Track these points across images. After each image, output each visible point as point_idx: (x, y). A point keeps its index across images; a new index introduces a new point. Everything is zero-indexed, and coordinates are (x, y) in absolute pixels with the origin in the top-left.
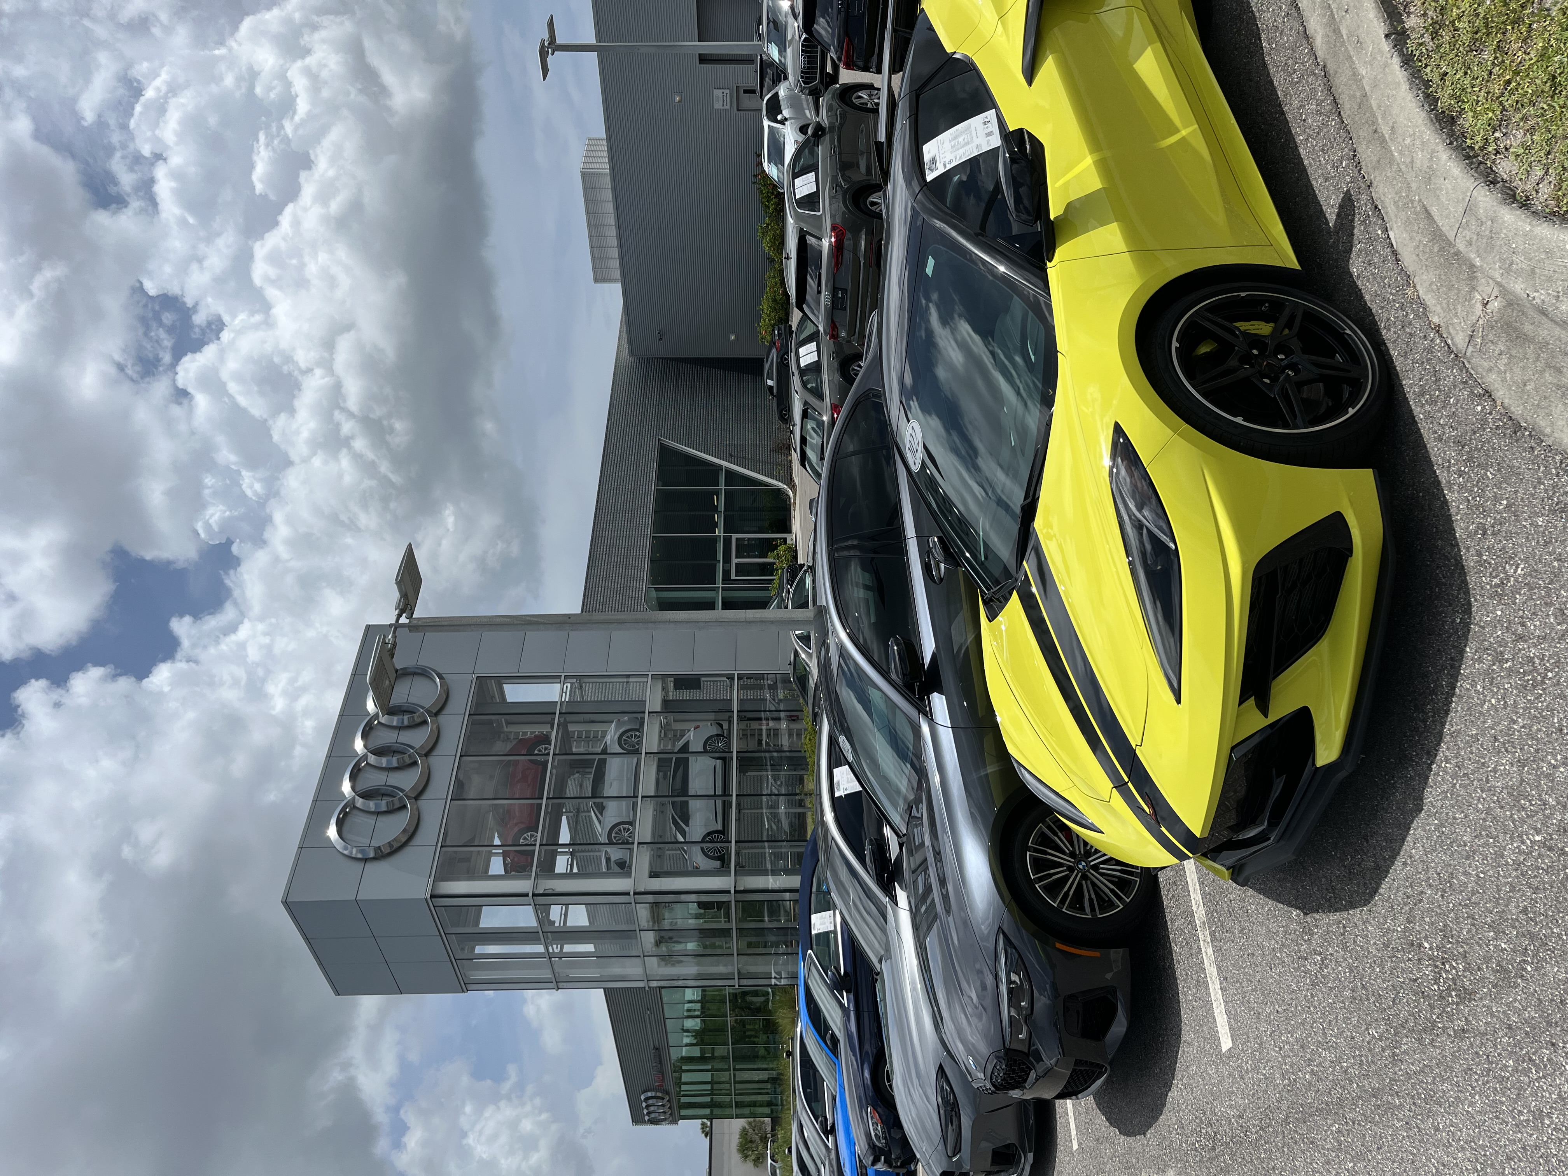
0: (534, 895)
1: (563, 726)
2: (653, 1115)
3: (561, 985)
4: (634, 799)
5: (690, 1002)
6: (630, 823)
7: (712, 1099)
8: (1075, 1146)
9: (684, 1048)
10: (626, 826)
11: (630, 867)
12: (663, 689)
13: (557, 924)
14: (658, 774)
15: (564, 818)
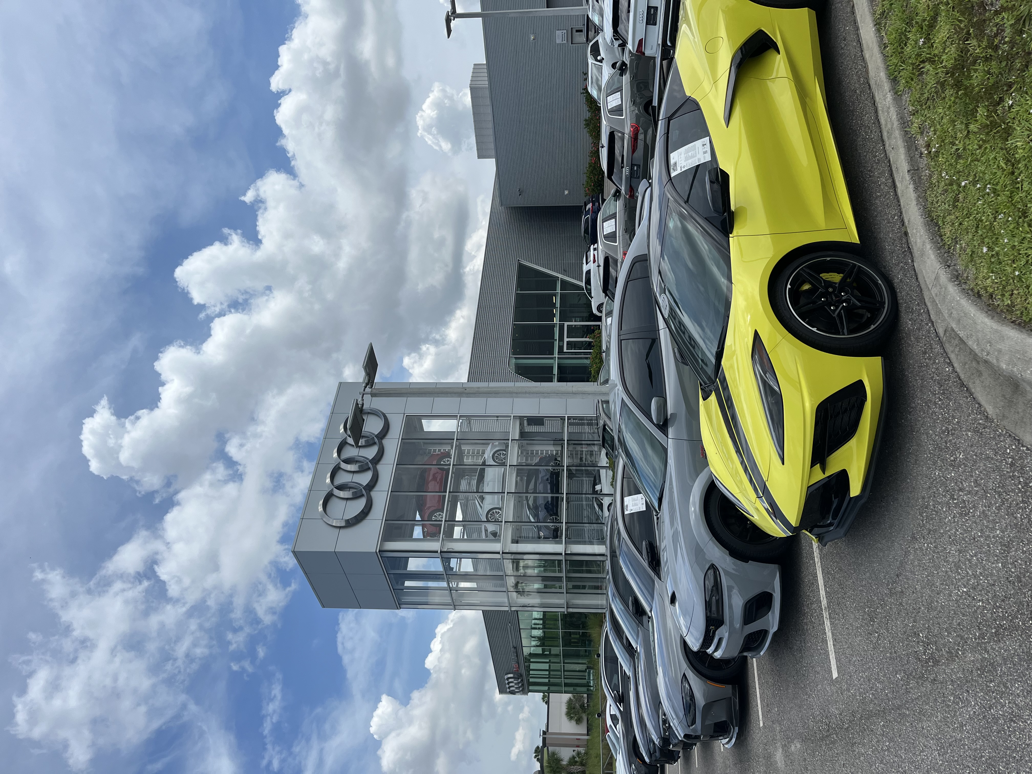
0: (441, 552)
1: (459, 447)
2: (512, 689)
3: (457, 607)
4: (503, 494)
5: (536, 619)
6: (500, 509)
7: (549, 680)
8: (761, 725)
9: (532, 648)
10: (497, 510)
11: (500, 536)
12: (520, 424)
13: (454, 570)
14: (516, 478)
15: (459, 503)
